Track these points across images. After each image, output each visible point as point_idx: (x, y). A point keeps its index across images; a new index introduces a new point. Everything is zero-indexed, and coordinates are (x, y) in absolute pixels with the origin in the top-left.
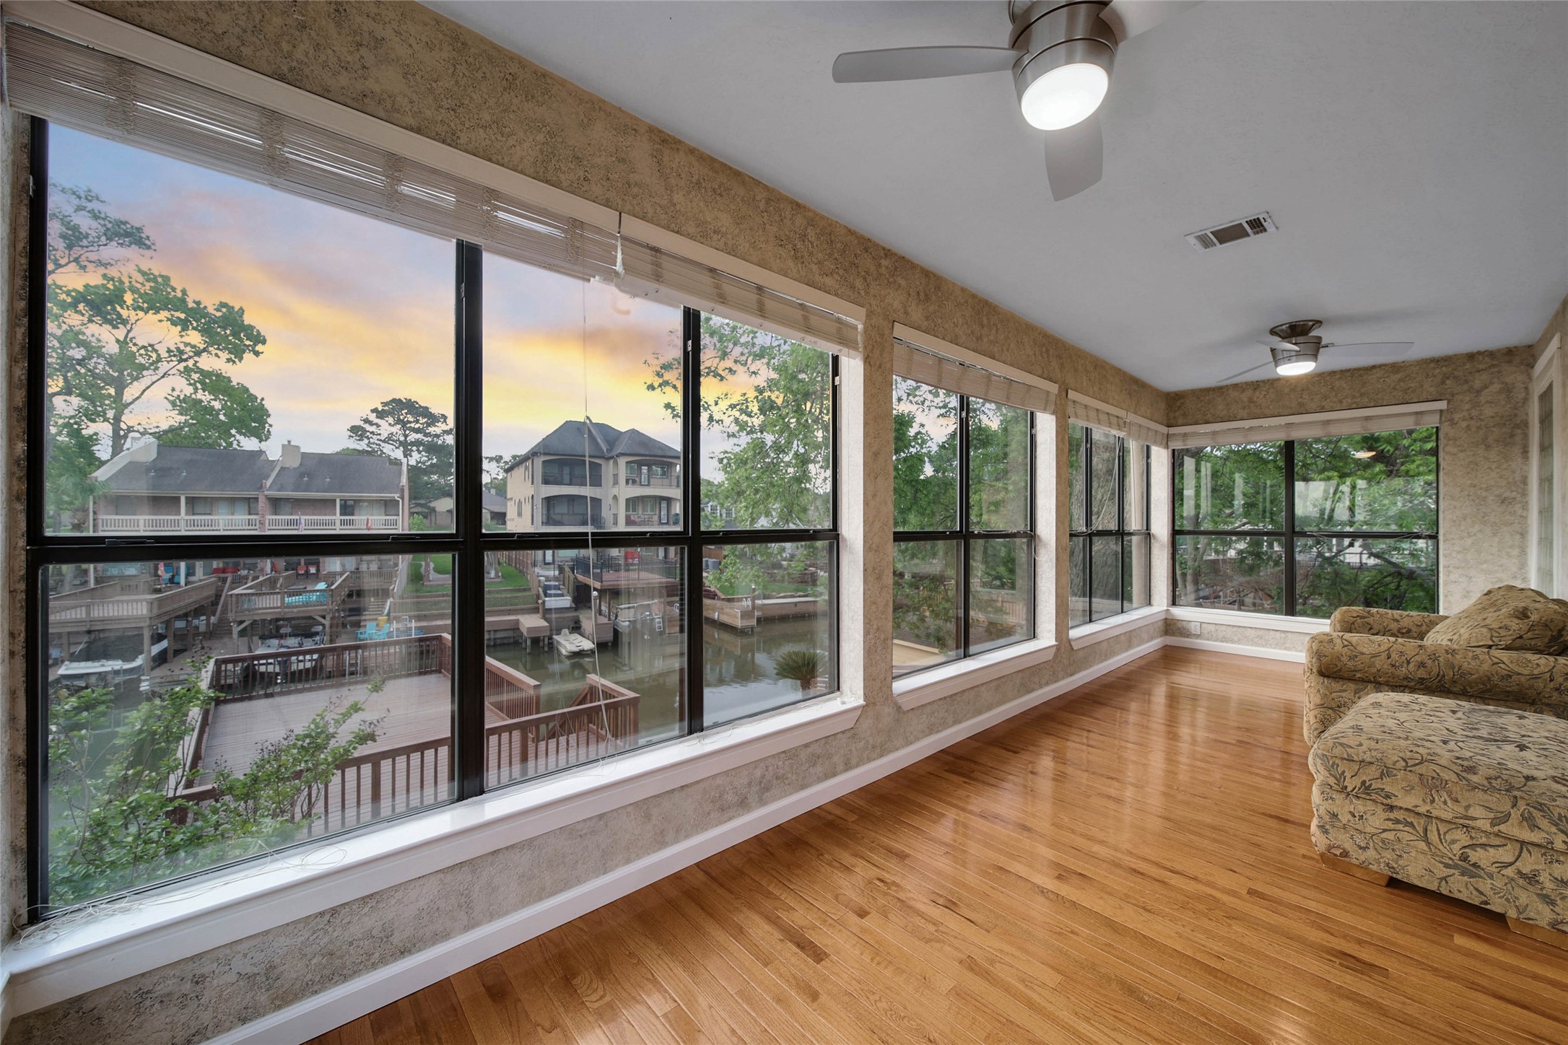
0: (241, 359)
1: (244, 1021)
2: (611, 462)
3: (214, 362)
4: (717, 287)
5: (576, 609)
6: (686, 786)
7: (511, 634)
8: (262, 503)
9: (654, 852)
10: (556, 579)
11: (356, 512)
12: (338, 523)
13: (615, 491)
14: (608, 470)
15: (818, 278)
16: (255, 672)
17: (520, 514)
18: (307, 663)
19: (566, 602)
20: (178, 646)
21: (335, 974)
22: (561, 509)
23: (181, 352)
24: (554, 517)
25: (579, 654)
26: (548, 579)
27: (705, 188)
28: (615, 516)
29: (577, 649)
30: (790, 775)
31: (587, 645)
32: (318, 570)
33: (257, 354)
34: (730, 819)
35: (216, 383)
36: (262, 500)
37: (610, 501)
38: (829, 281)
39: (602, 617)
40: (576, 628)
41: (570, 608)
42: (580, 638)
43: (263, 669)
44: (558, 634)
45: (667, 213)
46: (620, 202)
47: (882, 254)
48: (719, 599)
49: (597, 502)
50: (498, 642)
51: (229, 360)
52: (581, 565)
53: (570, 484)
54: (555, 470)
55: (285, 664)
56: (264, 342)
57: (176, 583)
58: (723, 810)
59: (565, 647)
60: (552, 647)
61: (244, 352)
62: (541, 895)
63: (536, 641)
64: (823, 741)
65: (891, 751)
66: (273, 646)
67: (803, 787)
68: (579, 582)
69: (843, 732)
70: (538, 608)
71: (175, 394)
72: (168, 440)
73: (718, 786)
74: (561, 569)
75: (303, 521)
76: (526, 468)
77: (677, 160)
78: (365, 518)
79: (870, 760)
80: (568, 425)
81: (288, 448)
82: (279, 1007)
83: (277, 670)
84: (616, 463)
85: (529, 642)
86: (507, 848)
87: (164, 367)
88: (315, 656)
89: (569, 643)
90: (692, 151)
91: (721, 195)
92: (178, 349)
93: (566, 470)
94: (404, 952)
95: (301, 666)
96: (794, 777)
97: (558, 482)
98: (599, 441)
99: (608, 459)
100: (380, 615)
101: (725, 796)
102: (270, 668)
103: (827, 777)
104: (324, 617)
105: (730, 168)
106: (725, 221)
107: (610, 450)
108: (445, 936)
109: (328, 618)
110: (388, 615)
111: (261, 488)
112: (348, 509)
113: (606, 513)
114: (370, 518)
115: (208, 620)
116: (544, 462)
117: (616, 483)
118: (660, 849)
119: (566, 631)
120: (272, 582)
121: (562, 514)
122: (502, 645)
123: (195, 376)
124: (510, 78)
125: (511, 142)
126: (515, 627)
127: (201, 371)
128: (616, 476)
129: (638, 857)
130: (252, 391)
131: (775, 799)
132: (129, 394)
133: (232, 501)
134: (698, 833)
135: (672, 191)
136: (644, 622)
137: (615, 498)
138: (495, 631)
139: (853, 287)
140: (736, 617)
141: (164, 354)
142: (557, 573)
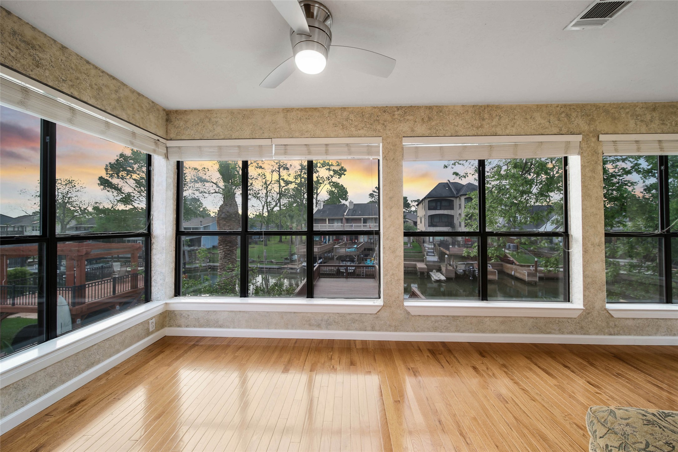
0: (341, 177)
1: (194, 327)
2: (458, 198)
3: (335, 179)
4: (308, 150)
5: (440, 262)
6: (296, 312)
7: (413, 269)
8: (344, 220)
9: (284, 329)
10: (432, 249)
11: (367, 222)
12: (362, 226)
13: (460, 212)
14: (456, 202)
15: (355, 133)
16: (340, 271)
17: (421, 222)
18: (351, 270)
19: (436, 259)
20: (325, 261)
21: (208, 324)
22: (436, 220)
23: (329, 177)
24: (434, 223)
25: (439, 281)
26: (429, 248)
27: (303, 119)
28: (460, 223)
29: (438, 279)
30: (341, 323)
31: (443, 278)
32: (358, 241)
33: (344, 175)
34: (313, 329)
35: (336, 185)
36: (344, 219)
37: (458, 216)
38: (361, 132)
39: (450, 267)
40: (439, 270)
41: (437, 261)
42: (440, 274)
43: (341, 270)
44: (432, 272)
45: (288, 133)
46: (273, 135)
47: (396, 110)
48: (515, 264)
49: (452, 217)
50: (409, 272)
51: (339, 178)
52: (441, 244)
53: (440, 209)
54: (434, 204)
55: (346, 270)
56: (346, 171)
57: (325, 243)
58: (310, 325)
59: (433, 278)
60: (429, 277)
61: (342, 175)
62: (250, 327)
63: (422, 273)
64: (359, 315)
65: (400, 331)
66: (344, 263)
67: (348, 330)
68: (441, 251)
69: (371, 314)
70: (424, 260)
71: (328, 190)
72: (327, 203)
73: (309, 317)
74: (434, 245)
75: (353, 225)
76: (423, 204)
77: (292, 114)
78: (369, 224)
79: (387, 330)
80: (440, 184)
81: (351, 203)
82: (199, 327)
83: (345, 271)
84: (460, 199)
85: (419, 273)
86: (243, 311)
87: (325, 182)
88: (354, 268)
89: (436, 276)
90: (298, 109)
91: (309, 119)
92: (328, 177)
93: (439, 204)
94: (221, 327)
95: (350, 271)
96: (343, 324)
97: (435, 209)
98: (453, 190)
99: (457, 197)
100: (373, 257)
101: (311, 321)
102: (343, 270)
103: (361, 330)
104: (355, 256)
105: (313, 108)
106: (310, 126)
107: (457, 194)
108: (229, 327)
109: (357, 256)
110: (374, 257)
111: (344, 215)
112: (365, 221)
113: (456, 221)
114: (371, 224)
115: (331, 254)
116: (428, 201)
117: (460, 208)
118: (286, 329)
119: (434, 271)
120: (346, 244)
121: (436, 222)
122: (410, 273)
123: (331, 184)
124: (244, 116)
125: (244, 131)
126: (415, 266)
127: (333, 182)
128: (460, 205)
129: (279, 329)
130: (344, 186)
131: (333, 329)
132: (319, 191)
133: (338, 220)
134: (300, 329)
135: (290, 125)
136: (470, 271)
137: (460, 214)
138: (408, 267)
139: (375, 130)
140: (524, 275)
141: (325, 179)
142: (433, 246)
